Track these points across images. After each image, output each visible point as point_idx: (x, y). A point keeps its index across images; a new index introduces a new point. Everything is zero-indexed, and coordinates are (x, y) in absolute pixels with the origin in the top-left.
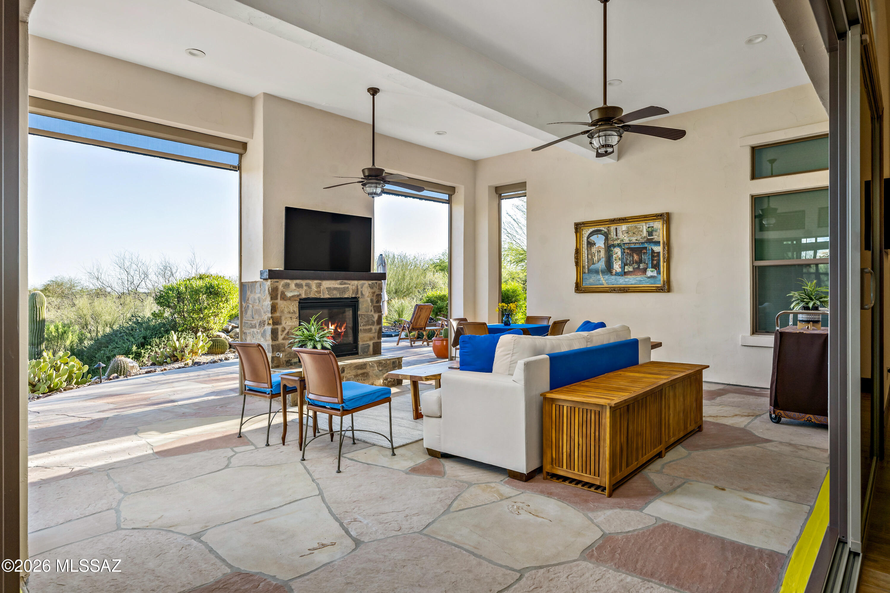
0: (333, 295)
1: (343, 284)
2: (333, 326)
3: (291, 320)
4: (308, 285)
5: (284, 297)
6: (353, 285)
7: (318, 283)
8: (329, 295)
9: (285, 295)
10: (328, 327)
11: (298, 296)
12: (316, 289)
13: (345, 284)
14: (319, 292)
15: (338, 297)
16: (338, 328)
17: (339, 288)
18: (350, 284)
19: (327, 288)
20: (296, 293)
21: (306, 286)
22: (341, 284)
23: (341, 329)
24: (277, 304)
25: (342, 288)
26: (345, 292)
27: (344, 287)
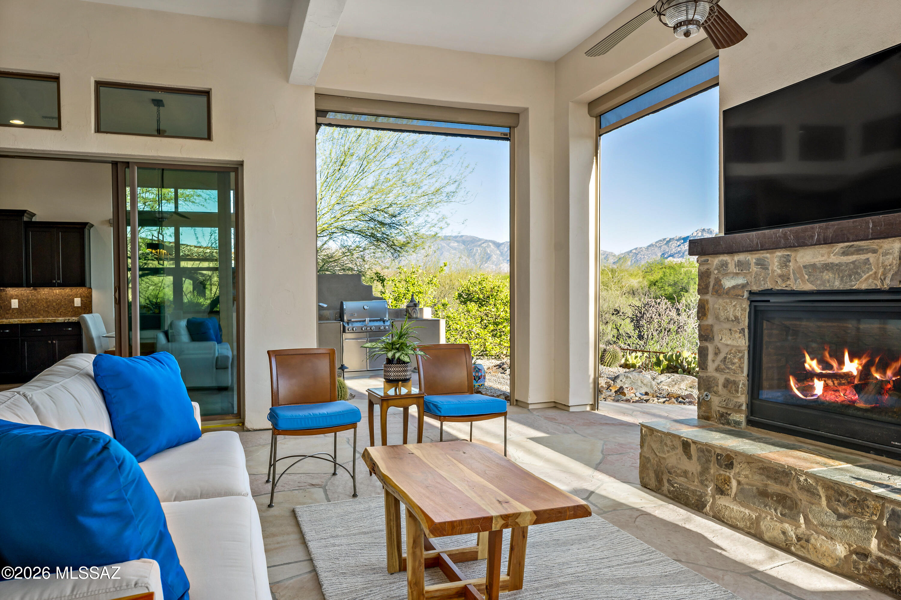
0: (823, 283)
1: (852, 254)
2: (856, 362)
3: (731, 334)
4: (761, 264)
5: (719, 291)
6: (885, 254)
7: (783, 256)
8: (811, 283)
9: (721, 285)
10: (841, 363)
11: (743, 286)
12: (779, 271)
13: (860, 251)
14: (785, 278)
15: (836, 288)
16: (873, 370)
17: (839, 265)
18: (874, 251)
19: (805, 267)
20: (740, 281)
21: (757, 264)
22: (844, 254)
23: (884, 373)
24: (707, 301)
25: (847, 264)
26: (857, 273)
27: (853, 263)
